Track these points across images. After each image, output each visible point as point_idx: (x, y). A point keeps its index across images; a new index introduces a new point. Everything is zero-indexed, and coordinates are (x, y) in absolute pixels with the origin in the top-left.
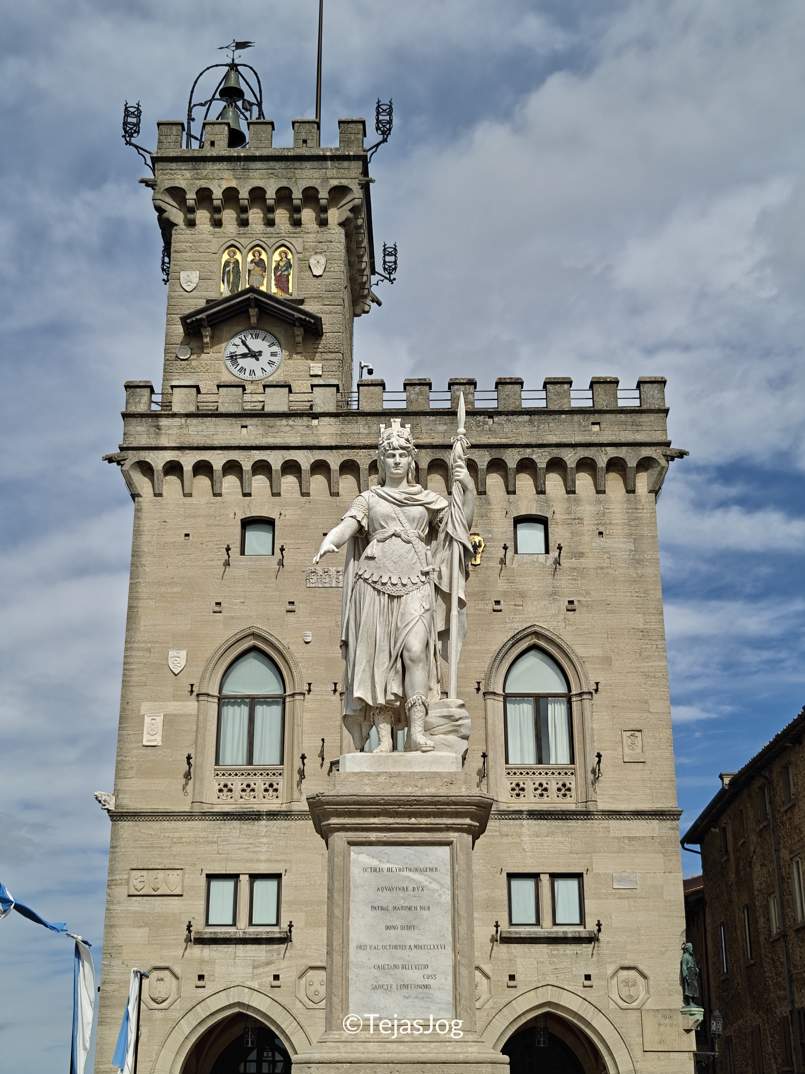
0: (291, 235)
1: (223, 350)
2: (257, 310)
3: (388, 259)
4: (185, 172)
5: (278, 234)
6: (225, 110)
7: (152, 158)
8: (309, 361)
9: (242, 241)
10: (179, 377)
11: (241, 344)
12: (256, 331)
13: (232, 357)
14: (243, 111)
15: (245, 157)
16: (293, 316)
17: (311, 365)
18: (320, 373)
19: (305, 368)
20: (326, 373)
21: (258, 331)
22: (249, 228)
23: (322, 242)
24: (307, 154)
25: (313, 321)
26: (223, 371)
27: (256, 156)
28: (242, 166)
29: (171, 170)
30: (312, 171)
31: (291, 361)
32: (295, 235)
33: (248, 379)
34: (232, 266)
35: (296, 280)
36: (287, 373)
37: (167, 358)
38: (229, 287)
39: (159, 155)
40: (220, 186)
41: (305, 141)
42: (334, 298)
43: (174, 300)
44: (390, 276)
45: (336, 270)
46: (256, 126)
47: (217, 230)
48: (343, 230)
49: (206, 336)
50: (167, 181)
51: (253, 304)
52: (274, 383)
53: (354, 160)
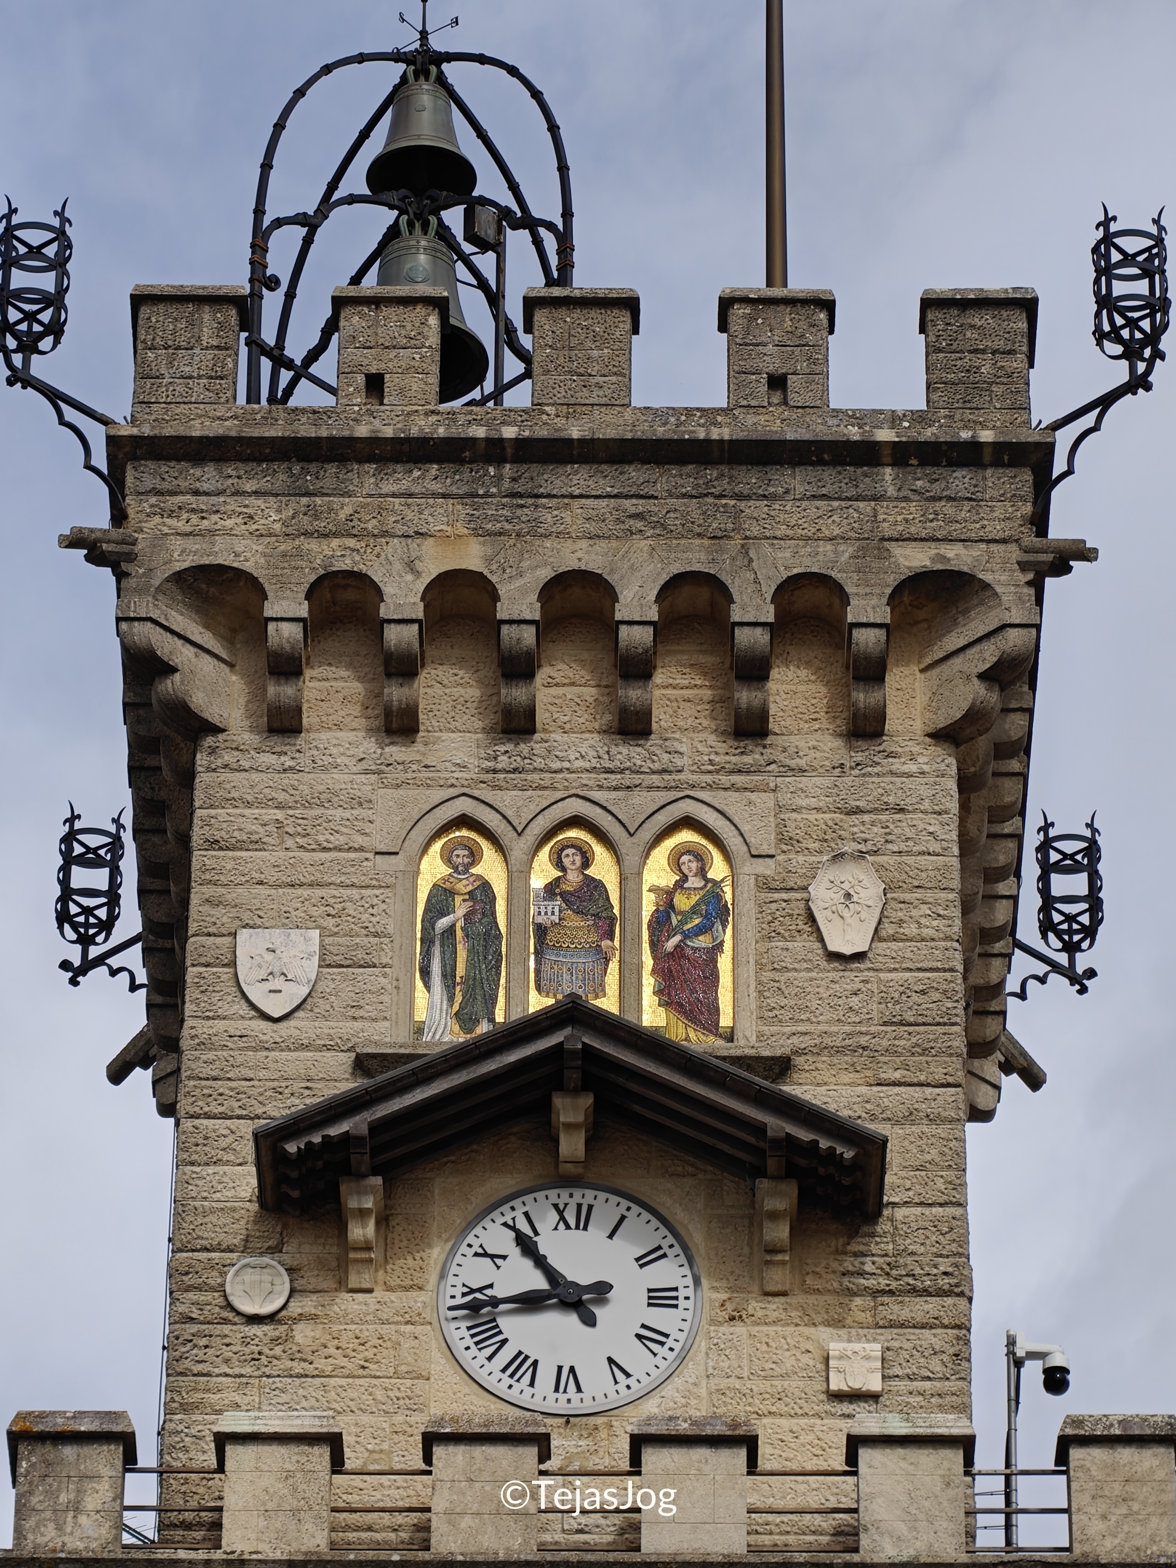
0: (725, 780)
1: (433, 1279)
2: (587, 1101)
3: (1061, 885)
4: (260, 502)
5: (664, 771)
6: (395, 245)
7: (112, 441)
8: (823, 1333)
9: (507, 800)
10: (238, 1399)
11: (514, 1251)
12: (578, 1193)
13: (474, 1308)
14: (468, 248)
15: (520, 443)
16: (760, 1130)
17: (835, 1347)
18: (875, 1384)
19: (806, 1359)
20: (902, 1385)
21: (590, 1194)
22: (536, 745)
23: (858, 811)
24: (790, 436)
25: (849, 1154)
26: (435, 1369)
27: (570, 441)
28: (506, 484)
29: (196, 493)
30: (813, 508)
31: (739, 1329)
32: (737, 779)
33: (550, 1406)
34: (461, 908)
35: (749, 972)
36: (724, 1383)
37: (181, 1308)
38: (451, 999)
39: (147, 431)
40: (410, 566)
41: (777, 382)
42: (925, 1052)
43: (211, 1056)
44: (1072, 961)
45: (927, 932)
46: (562, 312)
47: (396, 752)
48: (952, 761)
49: (363, 1214)
50: (177, 544)
51: (573, 1077)
52: (684, 1427)
53: (997, 463)
